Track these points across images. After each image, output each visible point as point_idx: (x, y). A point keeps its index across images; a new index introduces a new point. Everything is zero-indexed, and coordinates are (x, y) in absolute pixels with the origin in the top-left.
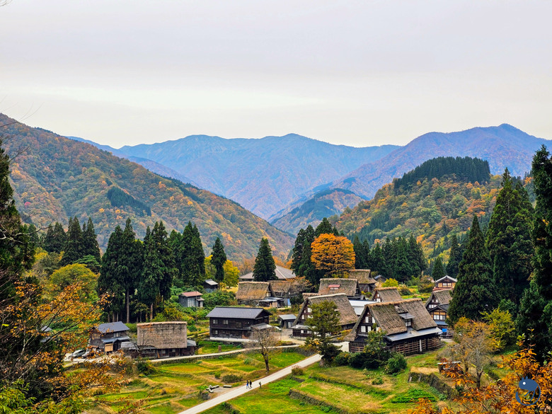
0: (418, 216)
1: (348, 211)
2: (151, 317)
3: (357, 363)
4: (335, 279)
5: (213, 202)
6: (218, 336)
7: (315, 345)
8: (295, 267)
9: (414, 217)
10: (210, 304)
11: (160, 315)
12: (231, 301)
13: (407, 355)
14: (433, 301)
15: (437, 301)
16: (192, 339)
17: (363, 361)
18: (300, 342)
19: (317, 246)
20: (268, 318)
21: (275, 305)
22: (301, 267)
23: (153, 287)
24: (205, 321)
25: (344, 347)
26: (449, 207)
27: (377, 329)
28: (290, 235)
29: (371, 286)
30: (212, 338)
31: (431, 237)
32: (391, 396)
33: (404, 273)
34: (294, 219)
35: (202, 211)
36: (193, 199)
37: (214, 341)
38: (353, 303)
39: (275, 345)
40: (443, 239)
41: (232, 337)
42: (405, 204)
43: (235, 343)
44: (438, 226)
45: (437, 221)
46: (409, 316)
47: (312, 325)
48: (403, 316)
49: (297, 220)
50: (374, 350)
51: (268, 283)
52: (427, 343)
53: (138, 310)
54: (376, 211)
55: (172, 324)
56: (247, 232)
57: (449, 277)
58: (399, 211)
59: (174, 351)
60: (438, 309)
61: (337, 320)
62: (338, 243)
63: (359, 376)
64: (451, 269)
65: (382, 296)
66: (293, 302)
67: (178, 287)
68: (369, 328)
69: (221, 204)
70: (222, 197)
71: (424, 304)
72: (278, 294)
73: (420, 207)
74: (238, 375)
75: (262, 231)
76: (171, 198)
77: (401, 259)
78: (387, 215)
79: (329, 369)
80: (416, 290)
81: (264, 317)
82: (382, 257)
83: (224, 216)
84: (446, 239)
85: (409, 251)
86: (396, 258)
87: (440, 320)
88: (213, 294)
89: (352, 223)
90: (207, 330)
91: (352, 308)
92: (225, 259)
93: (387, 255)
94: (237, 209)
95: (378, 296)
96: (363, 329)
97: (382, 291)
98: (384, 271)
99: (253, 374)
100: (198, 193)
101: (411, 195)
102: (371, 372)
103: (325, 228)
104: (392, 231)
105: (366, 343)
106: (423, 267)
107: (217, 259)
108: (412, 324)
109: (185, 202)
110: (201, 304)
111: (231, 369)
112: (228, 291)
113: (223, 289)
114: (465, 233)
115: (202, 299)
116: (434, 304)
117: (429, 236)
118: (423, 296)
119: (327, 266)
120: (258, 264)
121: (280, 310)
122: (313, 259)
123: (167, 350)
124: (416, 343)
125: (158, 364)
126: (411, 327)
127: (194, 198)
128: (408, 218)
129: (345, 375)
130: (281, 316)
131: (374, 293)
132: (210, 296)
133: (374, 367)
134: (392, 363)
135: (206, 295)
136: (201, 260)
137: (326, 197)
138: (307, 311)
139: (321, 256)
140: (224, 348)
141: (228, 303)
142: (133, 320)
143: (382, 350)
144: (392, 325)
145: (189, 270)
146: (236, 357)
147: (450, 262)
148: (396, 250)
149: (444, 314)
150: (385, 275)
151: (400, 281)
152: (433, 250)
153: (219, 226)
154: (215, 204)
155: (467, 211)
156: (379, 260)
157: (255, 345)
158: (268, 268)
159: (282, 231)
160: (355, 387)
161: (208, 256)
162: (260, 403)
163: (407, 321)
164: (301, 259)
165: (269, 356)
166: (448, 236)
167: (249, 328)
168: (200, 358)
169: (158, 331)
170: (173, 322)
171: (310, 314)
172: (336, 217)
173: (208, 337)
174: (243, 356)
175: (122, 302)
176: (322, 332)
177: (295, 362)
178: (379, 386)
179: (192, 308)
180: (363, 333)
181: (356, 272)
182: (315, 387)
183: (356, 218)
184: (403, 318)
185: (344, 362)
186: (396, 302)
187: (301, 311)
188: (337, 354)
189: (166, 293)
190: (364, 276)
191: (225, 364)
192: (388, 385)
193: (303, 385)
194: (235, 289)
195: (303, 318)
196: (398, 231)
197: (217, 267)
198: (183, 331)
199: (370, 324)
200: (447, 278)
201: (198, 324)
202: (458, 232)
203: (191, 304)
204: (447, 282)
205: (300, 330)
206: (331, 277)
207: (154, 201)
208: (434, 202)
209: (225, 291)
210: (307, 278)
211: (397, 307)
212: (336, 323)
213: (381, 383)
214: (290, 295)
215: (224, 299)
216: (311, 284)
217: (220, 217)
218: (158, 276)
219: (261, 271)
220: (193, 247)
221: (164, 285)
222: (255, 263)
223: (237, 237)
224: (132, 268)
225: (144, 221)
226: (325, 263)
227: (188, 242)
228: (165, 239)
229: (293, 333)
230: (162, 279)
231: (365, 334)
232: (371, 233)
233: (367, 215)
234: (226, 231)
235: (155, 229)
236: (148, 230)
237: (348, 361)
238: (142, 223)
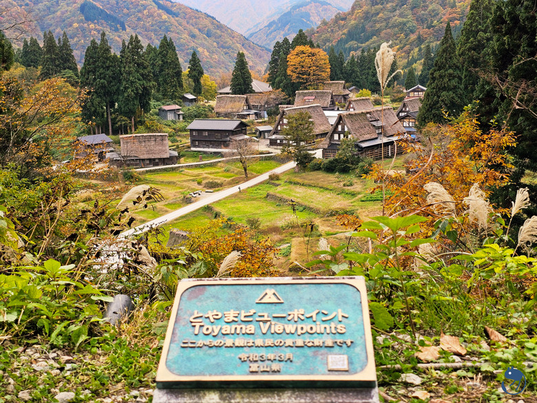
0: (393, 26)
1: (324, 23)
2: (133, 129)
3: (330, 168)
4: (310, 91)
5: (187, 16)
6: (198, 146)
7: (290, 152)
8: (272, 80)
9: (390, 28)
10: (189, 117)
11: (141, 128)
12: (209, 114)
13: (377, 159)
14: (404, 109)
15: (407, 109)
16: (174, 150)
17: (335, 166)
18: (276, 151)
19: (293, 59)
20: (246, 129)
21: (252, 118)
22: (277, 80)
23: (133, 100)
24: (186, 133)
25: (318, 154)
26: (425, 17)
27: (349, 136)
28: (266, 49)
29: (345, 97)
30: (193, 149)
31: (405, 48)
32: (360, 196)
33: (377, 84)
34: (271, 33)
35: (177, 25)
36: (167, 13)
37: (195, 151)
38: (327, 113)
39: (252, 154)
40: (417, 49)
41: (212, 147)
42: (381, 15)
43: (215, 153)
44: (413, 37)
45: (412, 32)
46: (379, 124)
47: (287, 134)
48: (374, 123)
49: (273, 34)
50: (346, 156)
51: (245, 96)
53: (119, 123)
54: (353, 22)
55: (153, 136)
56: (224, 47)
57: (420, 86)
58: (375, 22)
59: (157, 161)
60: (407, 116)
61: (311, 129)
62: (313, 55)
63: (332, 179)
64: (423, 79)
65: (354, 106)
66: (270, 114)
67: (157, 101)
68: (342, 136)
69: (196, 18)
70: (197, 10)
71: (395, 113)
72: (255, 107)
73: (396, 17)
74: (219, 182)
75: (239, 45)
76: (145, 12)
78: (363, 26)
79: (304, 174)
80: (389, 100)
81: (242, 128)
82: (357, 69)
83: (199, 30)
84: (420, 50)
86: (370, 69)
87: (409, 127)
88: (192, 108)
90: (187, 141)
91: (326, 118)
92: (202, 73)
93: (362, 66)
94: (213, 23)
95: (352, 106)
96: (336, 137)
97: (355, 101)
98: (358, 82)
99: (233, 180)
100: (172, 6)
101: (388, 6)
102: (343, 176)
103: (301, 39)
104: (367, 43)
105: (338, 150)
106: (396, 78)
107: (194, 73)
108: (382, 131)
109: (160, 16)
110: (181, 117)
111: (212, 176)
112: (207, 105)
113: (202, 103)
114: (439, 42)
115: (181, 112)
116: (404, 112)
117: (403, 47)
118: (395, 105)
119: (303, 79)
120: (235, 77)
121: (258, 122)
122: (289, 72)
123: (150, 160)
124: (385, 148)
125: (143, 173)
126: (381, 133)
127: (168, 12)
128: (383, 29)
129: (318, 179)
130: (258, 128)
131: (348, 103)
132: (189, 109)
133: (345, 171)
134: (362, 167)
135: (185, 109)
136: (179, 74)
137: (303, 9)
138: (283, 122)
139: (297, 68)
140: (204, 157)
141: (206, 116)
142: (115, 132)
143: (353, 155)
144: (363, 132)
145: (167, 84)
146: (216, 165)
147: (422, 72)
148: (371, 61)
149: (414, 121)
150: (359, 86)
151: (374, 91)
152: (406, 60)
153: (195, 41)
154: (190, 18)
155: (442, 20)
156: (353, 71)
157: (233, 154)
158: (245, 81)
159: (258, 45)
160: (327, 189)
161: (185, 71)
162: (240, 205)
163: (379, 128)
164: (277, 72)
165: (248, 164)
166: (422, 46)
167: (228, 139)
168: (182, 167)
169: (141, 142)
170: (154, 134)
171: (286, 125)
172: (313, 30)
173: (189, 147)
174: (223, 165)
175: (103, 115)
176: (298, 140)
177: (271, 169)
178: (349, 188)
179: (172, 121)
180: (336, 141)
181: (331, 84)
182: (290, 190)
183: (332, 30)
184: (374, 126)
185: (317, 168)
186: (368, 111)
187: (277, 122)
188: (311, 161)
189: (145, 106)
190: (338, 87)
191: (207, 172)
192: (357, 187)
193: (279, 189)
194: (213, 103)
195: (279, 129)
196: (374, 42)
197: (194, 81)
198: (165, 142)
199: (343, 131)
200: (418, 88)
201: (179, 136)
202: (432, 42)
203: (170, 117)
204: (418, 92)
205: (276, 140)
206: (307, 89)
207: (128, 15)
208: (410, 12)
209: (204, 105)
210: (283, 91)
211: (368, 115)
212: (310, 132)
213: (351, 185)
214: (267, 108)
215: (203, 112)
216: (287, 97)
217: (196, 32)
218: (137, 89)
219: (238, 85)
220: (169, 61)
221: (143, 99)
222: (232, 77)
223: (213, 52)
224: (111, 82)
225: (119, 37)
226: (301, 76)
227: (165, 56)
228: (141, 53)
229: (270, 143)
230: (140, 92)
231: (338, 141)
232: (347, 46)
233: (343, 26)
234: (202, 45)
235: (131, 43)
236: (124, 44)
237: (321, 166)
238: (117, 38)
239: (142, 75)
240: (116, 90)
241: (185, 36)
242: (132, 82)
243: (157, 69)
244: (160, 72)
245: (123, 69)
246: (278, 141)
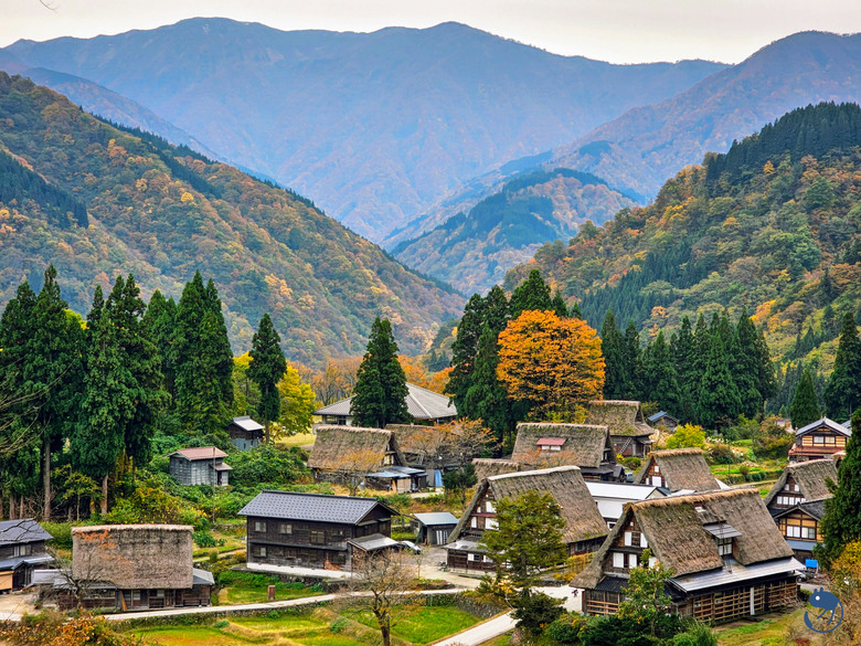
0: (763, 250)
1: (590, 232)
2: (104, 508)
4: (554, 425)
5: (244, 197)
6: (266, 560)
7: (502, 594)
8: (456, 390)
9: (752, 253)
10: (245, 480)
11: (125, 505)
12: (296, 472)
13: (719, 623)
14: (787, 488)
15: (797, 488)
16: (203, 566)
18: (465, 583)
19: (512, 341)
21: (403, 487)
22: (471, 391)
23: (110, 435)
24: (235, 522)
25: (572, 600)
26: (841, 230)
27: (652, 562)
29: (640, 442)
30: (252, 566)
31: (792, 308)
33: (722, 409)
34: (452, 243)
35: (217, 218)
36: (195, 187)
37: (258, 573)
38: (595, 488)
40: (820, 313)
41: (300, 565)
42: (731, 220)
43: (308, 579)
44: (811, 280)
45: (809, 265)
46: (727, 532)
48: (715, 530)
50: (642, 613)
51: (389, 432)
52: (767, 595)
53: (71, 491)
54: (660, 234)
55: (156, 531)
57: (829, 422)
58: (716, 236)
59: (160, 595)
60: (797, 510)
62: (564, 336)
65: (663, 472)
66: (449, 484)
67: (168, 434)
68: (633, 560)
69: (264, 201)
70: (268, 183)
72: (411, 457)
73: (769, 229)
75: (368, 272)
76: (140, 183)
77: (716, 373)
78: (687, 245)
80: (748, 451)
81: (380, 518)
82: (670, 368)
83: (272, 231)
84: (829, 314)
85: (735, 352)
86: (704, 369)
87: (802, 539)
88: (250, 453)
89: (598, 262)
90: (239, 544)
91: (593, 501)
92: (283, 369)
93: (682, 360)
94: (306, 216)
95: (657, 469)
96: (618, 560)
97: (665, 457)
98: (674, 401)
100: (207, 171)
101: (749, 198)
104: (696, 288)
105: (622, 594)
106: (767, 391)
107: (263, 368)
108: (735, 552)
109: (176, 194)
110: (225, 478)
112: (288, 445)
115: (225, 466)
116: (789, 495)
117: (786, 305)
118: (765, 466)
119: (536, 392)
120: (365, 382)
121: (418, 500)
122: (501, 374)
123: (143, 592)
124: (741, 596)
125: (124, 626)
126: (731, 556)
127: (197, 184)
128: (737, 256)
130: (420, 516)
131: (647, 460)
132: (245, 459)
135: (238, 457)
136: (225, 368)
137: (535, 191)
138: (484, 509)
139: (522, 366)
140: (279, 590)
141: (289, 478)
142: (59, 513)
143: (662, 612)
144: (686, 553)
145: (195, 392)
146: (309, 613)
148: (705, 349)
149: (812, 524)
150: (680, 415)
151: (710, 427)
153: (260, 257)
154: (250, 201)
156: (662, 374)
158: (388, 392)
159: (419, 274)
161: (242, 358)
163: (724, 542)
164: (471, 369)
165: (393, 617)
166: (835, 306)
167: (344, 545)
168: (223, 614)
169: (123, 546)
170: (159, 526)
171: (491, 516)
172: (559, 247)
173: (242, 561)
174: (327, 612)
175: (31, 468)
177: (451, 632)
179: (202, 488)
180: (618, 570)
181: (606, 408)
183: (608, 251)
184: (714, 537)
185: (569, 638)
186: (699, 498)
187: (469, 504)
188: (553, 618)
189: (138, 450)
190: (623, 416)
191: (285, 630)
194: (305, 439)
195: (474, 524)
196: (713, 287)
197: (262, 388)
198: (183, 548)
199: (636, 548)
200: (824, 426)
201: (218, 529)
203: (199, 477)
204: (824, 436)
205: (465, 553)
206: (545, 419)
207: (95, 188)
208: (803, 217)
209: (282, 447)
210: (485, 424)
211: (699, 510)
214: (443, 461)
215: (279, 469)
216: (495, 439)
217: (263, 235)
218: (122, 408)
219: (371, 400)
220: (204, 337)
221: (135, 432)
222: (357, 380)
223: (303, 288)
224: (59, 388)
225: (70, 241)
226: (531, 385)
227: (194, 324)
228: (139, 319)
229: (450, 559)
230: (130, 416)
231: (622, 571)
232: (645, 292)
233: (635, 243)
234: (277, 270)
235: (116, 296)
236: (98, 295)
237: (579, 635)
238: (64, 245)
239: (137, 373)
240: (71, 409)
241: (235, 244)
242: (112, 391)
243: (173, 356)
244: (179, 362)
245: (91, 359)
246: (471, 557)
